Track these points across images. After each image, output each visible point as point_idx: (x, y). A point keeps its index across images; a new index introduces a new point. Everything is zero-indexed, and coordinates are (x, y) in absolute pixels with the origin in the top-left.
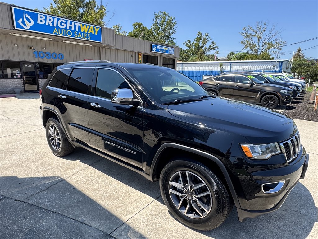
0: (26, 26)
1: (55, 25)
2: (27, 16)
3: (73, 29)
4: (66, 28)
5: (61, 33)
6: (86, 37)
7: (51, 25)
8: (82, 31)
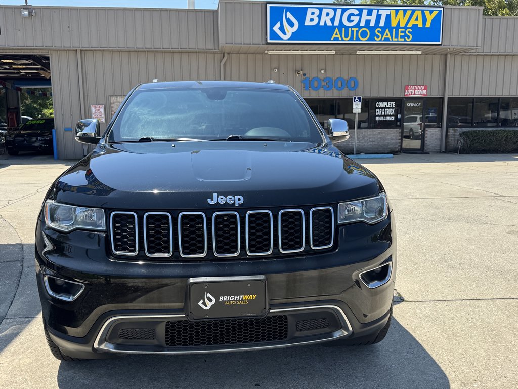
0: (285, 34)
1: (337, 23)
2: (289, 15)
3: (372, 24)
4: (358, 25)
5: (346, 36)
6: (402, 37)
7: (329, 24)
8: (394, 24)
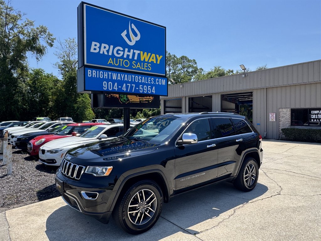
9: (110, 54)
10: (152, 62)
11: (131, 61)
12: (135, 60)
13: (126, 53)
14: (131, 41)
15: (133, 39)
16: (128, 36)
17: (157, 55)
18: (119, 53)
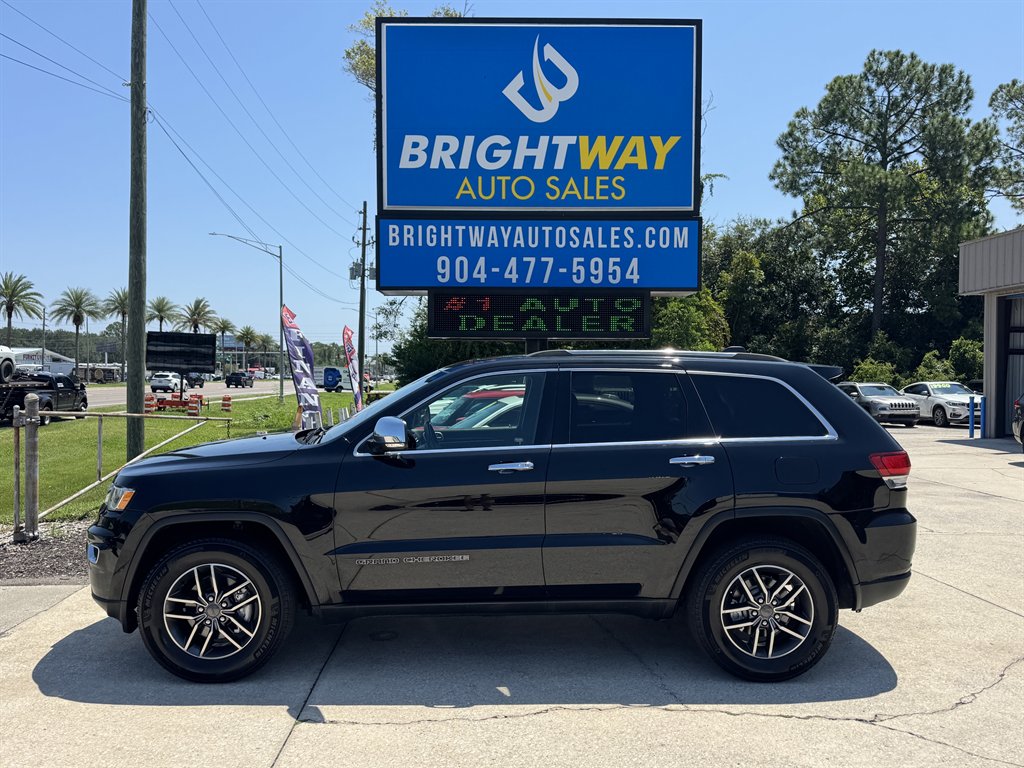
9: (464, 164)
10: (631, 169)
11: (540, 177)
12: (557, 173)
13: (523, 150)
14: (538, 106)
15: (550, 99)
16: (530, 93)
17: (652, 138)
18: (494, 155)
